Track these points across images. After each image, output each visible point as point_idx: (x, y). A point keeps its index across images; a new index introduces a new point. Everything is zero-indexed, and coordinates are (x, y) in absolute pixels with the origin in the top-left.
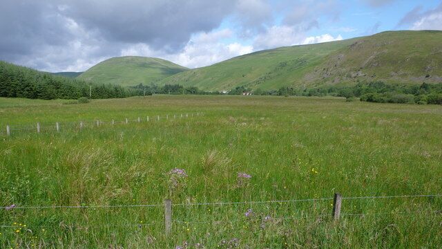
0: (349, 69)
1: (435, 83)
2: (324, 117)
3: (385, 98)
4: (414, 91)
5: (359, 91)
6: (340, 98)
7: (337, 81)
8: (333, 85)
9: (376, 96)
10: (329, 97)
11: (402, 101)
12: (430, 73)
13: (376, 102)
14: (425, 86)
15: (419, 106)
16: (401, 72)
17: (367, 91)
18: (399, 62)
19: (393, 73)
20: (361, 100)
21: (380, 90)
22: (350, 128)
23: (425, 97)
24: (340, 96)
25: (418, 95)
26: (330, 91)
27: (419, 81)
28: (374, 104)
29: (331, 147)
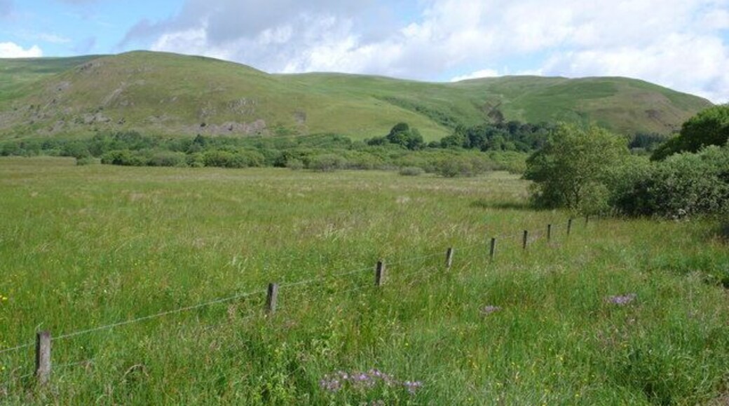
0: (78, 109)
1: (215, 135)
2: (34, 194)
3: (143, 159)
4: (186, 147)
5: (99, 147)
6: (65, 158)
7: (58, 128)
8: (51, 135)
9: (128, 155)
10: (43, 157)
11: (167, 163)
12: (206, 120)
13: (127, 164)
14: (200, 140)
15: (193, 170)
16: (165, 117)
17: (113, 146)
18: (162, 101)
19: (153, 119)
20: (103, 162)
21: (133, 145)
22: (82, 211)
23: (200, 156)
24: (65, 155)
25: (190, 153)
26: (46, 146)
27: (192, 132)
28: (124, 167)
29: (43, 248)
